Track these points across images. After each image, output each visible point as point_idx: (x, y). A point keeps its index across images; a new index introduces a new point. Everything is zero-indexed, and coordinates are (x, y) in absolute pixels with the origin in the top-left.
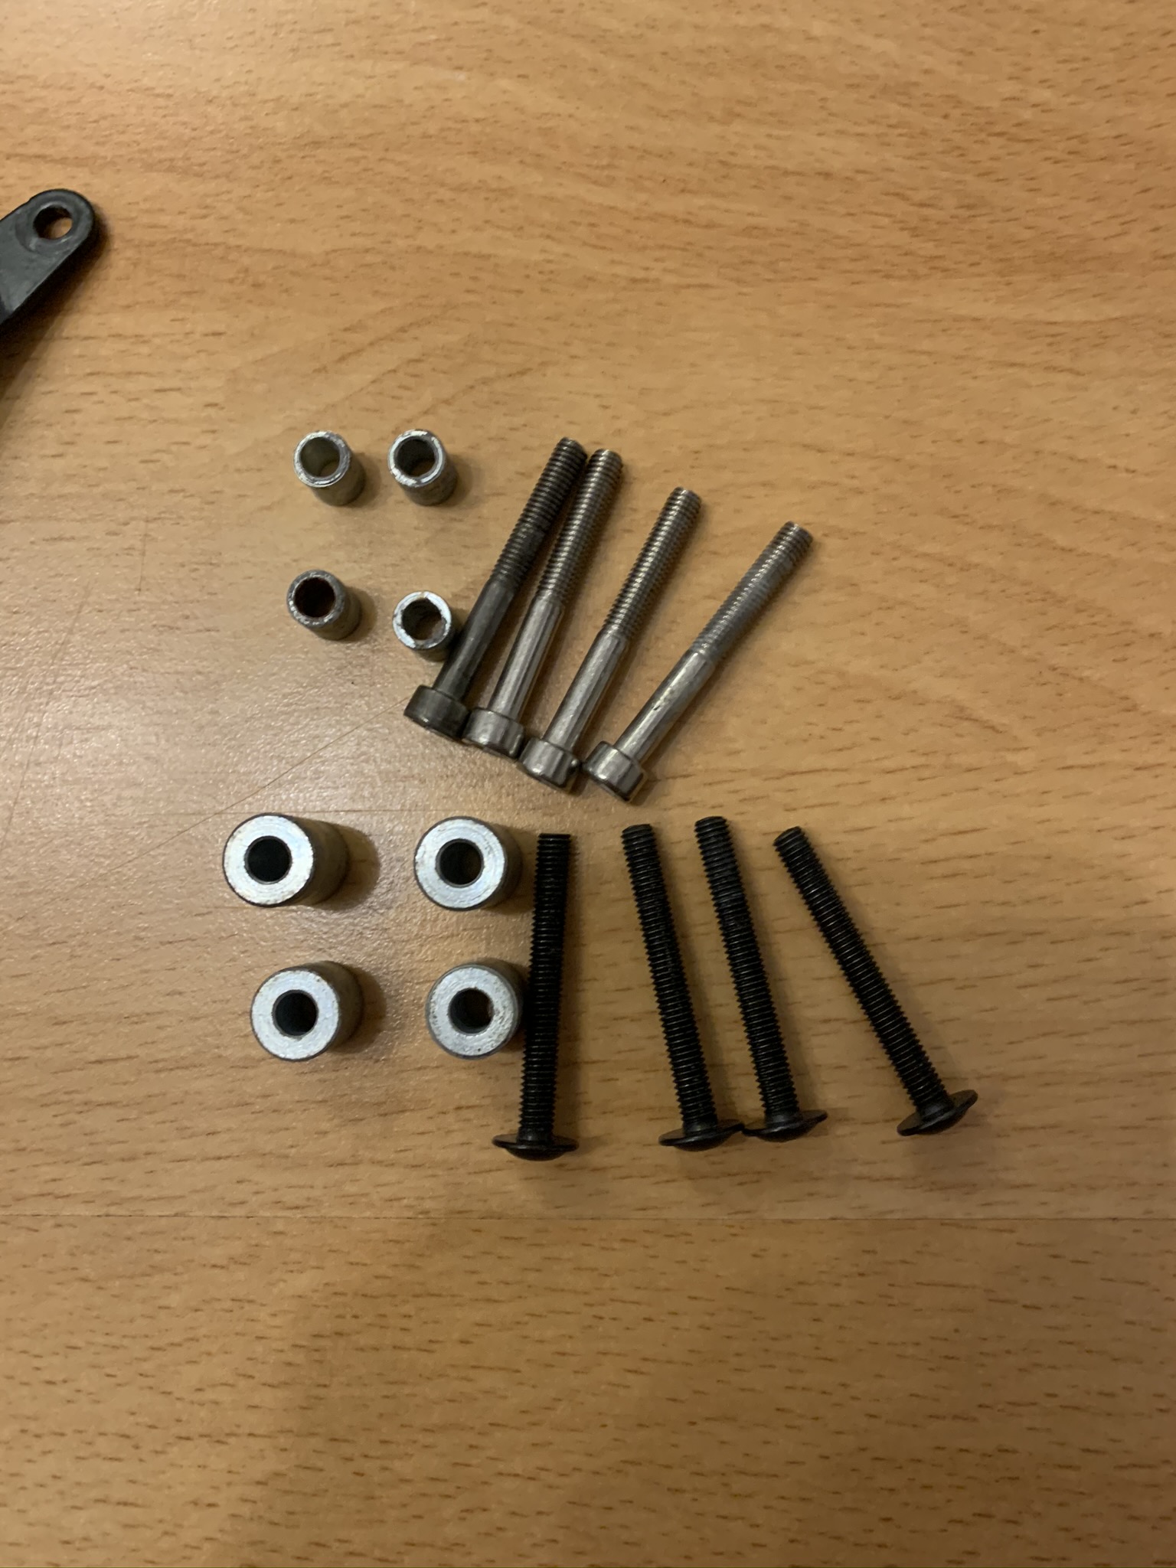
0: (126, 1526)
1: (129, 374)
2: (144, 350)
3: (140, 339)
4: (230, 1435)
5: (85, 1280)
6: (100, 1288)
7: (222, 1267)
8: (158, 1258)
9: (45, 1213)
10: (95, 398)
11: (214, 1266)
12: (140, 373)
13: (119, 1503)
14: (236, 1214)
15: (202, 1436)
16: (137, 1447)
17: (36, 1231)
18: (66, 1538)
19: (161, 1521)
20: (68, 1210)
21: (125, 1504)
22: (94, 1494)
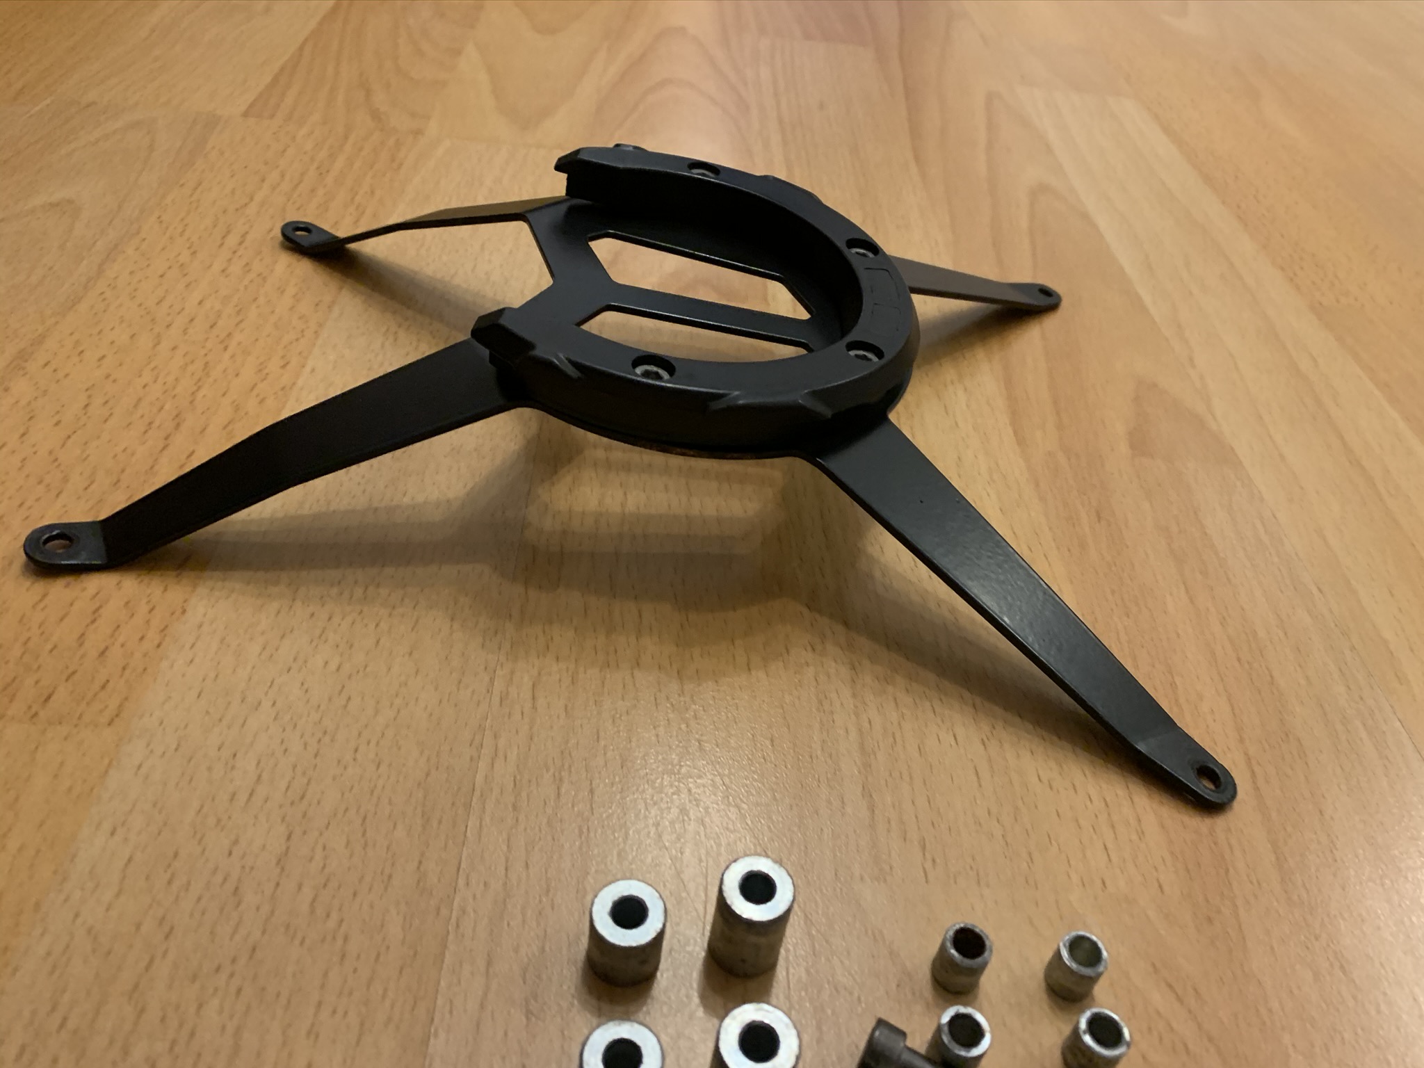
0: (234, 795)
1: (1113, 827)
2: (1134, 837)
3: (1141, 834)
4: (283, 869)
5: (428, 775)
6: (419, 784)
7: (418, 868)
8: (435, 824)
9: (482, 751)
10: (1088, 803)
11: (420, 862)
12: (1115, 833)
13: (253, 791)
14: (460, 880)
15: (288, 848)
16: (292, 803)
17: (471, 745)
18: (238, 755)
19: (230, 818)
20: (483, 765)
21: (251, 795)
22: (265, 776)
